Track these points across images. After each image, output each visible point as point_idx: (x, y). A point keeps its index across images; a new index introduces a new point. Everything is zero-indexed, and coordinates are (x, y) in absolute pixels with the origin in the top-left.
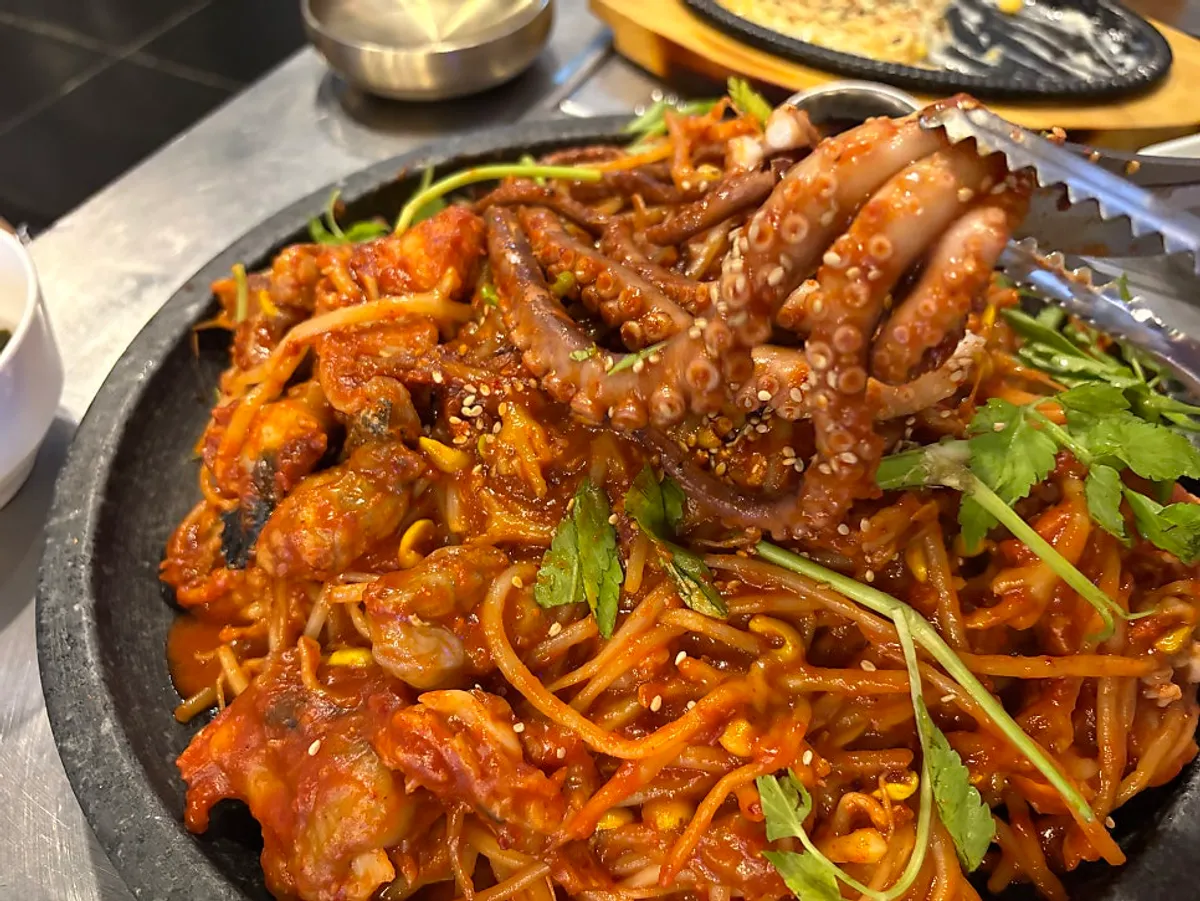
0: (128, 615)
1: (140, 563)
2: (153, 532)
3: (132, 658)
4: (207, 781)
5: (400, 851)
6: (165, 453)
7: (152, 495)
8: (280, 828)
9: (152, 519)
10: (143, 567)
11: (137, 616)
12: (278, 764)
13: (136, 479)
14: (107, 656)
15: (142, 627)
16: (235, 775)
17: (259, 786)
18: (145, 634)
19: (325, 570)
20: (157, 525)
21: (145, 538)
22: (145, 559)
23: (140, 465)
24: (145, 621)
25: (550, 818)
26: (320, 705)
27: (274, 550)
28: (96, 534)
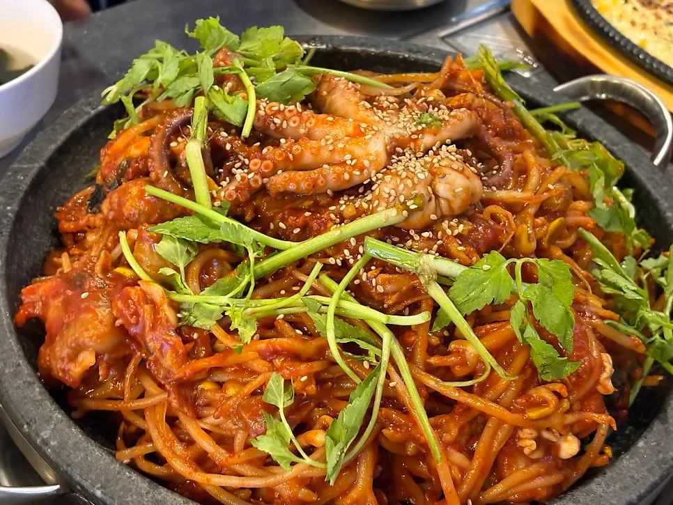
0: (31, 226)
1: (48, 205)
2: (62, 194)
3: (24, 246)
4: (33, 304)
5: (102, 358)
6: (87, 157)
7: (70, 175)
8: (54, 331)
9: (64, 187)
10: (48, 208)
11: (35, 229)
12: (67, 303)
13: (65, 163)
14: (13, 236)
15: (35, 235)
16: (46, 305)
17: (53, 314)
18: (35, 239)
19: (131, 222)
20: (66, 191)
21: (56, 194)
22: (51, 205)
23: (71, 157)
24: (38, 233)
25: (175, 363)
26: (98, 281)
27: (111, 203)
28: (33, 180)
